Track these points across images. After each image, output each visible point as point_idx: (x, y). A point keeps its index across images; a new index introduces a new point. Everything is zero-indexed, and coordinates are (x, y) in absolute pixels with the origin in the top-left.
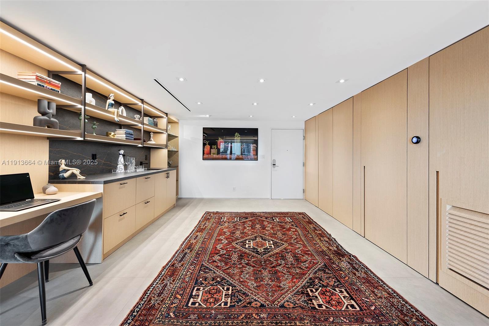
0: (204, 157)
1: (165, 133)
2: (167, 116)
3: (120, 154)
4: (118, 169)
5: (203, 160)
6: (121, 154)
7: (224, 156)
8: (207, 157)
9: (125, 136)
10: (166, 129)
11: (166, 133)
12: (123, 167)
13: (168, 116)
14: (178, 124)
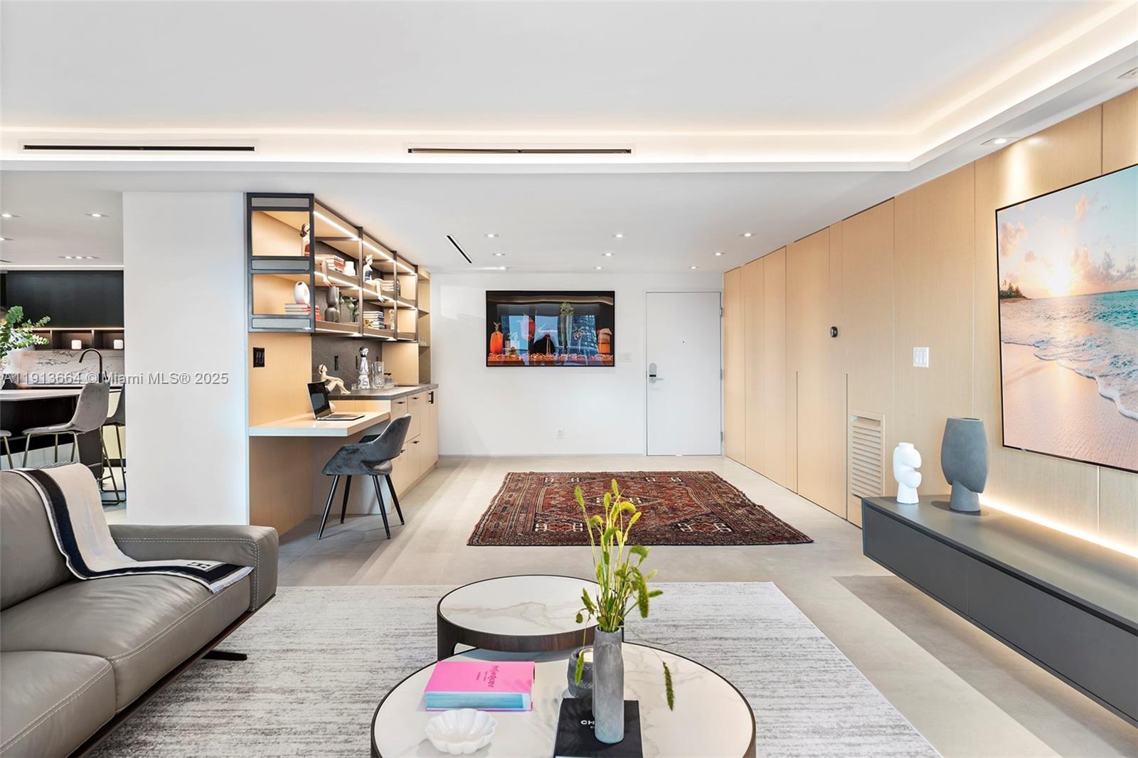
0: (491, 359)
1: (413, 308)
2: (416, 272)
3: (362, 356)
4: (362, 383)
5: (487, 366)
6: (364, 356)
7: (535, 357)
8: (497, 360)
9: (378, 323)
10: (415, 299)
11: (416, 309)
12: (367, 380)
13: (419, 272)
14: (429, 283)
